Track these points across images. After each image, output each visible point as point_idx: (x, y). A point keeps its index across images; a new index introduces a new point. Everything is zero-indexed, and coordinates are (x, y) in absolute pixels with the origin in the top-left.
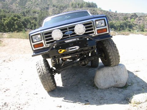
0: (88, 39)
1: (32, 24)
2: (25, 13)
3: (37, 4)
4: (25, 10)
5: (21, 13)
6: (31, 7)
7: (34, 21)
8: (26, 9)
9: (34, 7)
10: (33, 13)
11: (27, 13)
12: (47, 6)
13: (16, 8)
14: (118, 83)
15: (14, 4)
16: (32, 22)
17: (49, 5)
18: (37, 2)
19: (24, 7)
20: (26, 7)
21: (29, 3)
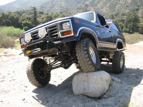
0: (48, 42)
1: (120, 26)
2: (114, 16)
3: (127, 6)
4: (114, 13)
5: (110, 16)
6: (121, 9)
7: (121, 23)
8: (115, 11)
9: (123, 9)
10: (122, 15)
11: (116, 16)
12: (137, 8)
13: (106, 12)
14: (86, 91)
15: (104, 8)
16: (119, 24)
17: (139, 6)
18: (127, 4)
19: (113, 10)
20: (116, 10)
21: (118, 5)
